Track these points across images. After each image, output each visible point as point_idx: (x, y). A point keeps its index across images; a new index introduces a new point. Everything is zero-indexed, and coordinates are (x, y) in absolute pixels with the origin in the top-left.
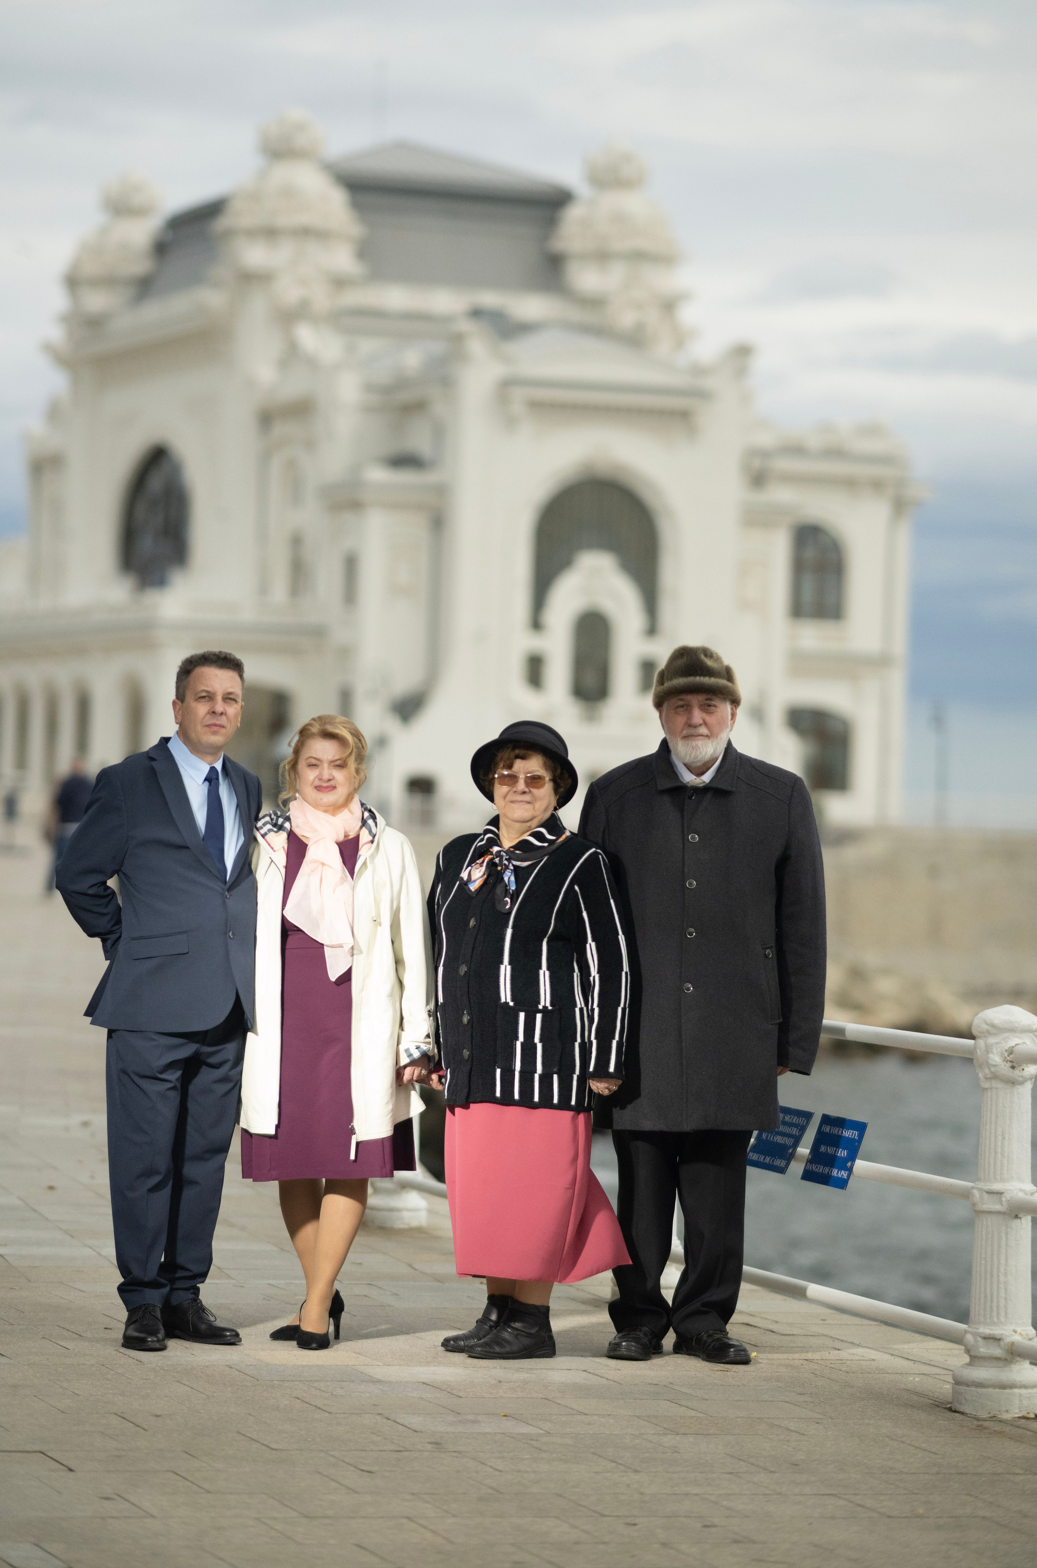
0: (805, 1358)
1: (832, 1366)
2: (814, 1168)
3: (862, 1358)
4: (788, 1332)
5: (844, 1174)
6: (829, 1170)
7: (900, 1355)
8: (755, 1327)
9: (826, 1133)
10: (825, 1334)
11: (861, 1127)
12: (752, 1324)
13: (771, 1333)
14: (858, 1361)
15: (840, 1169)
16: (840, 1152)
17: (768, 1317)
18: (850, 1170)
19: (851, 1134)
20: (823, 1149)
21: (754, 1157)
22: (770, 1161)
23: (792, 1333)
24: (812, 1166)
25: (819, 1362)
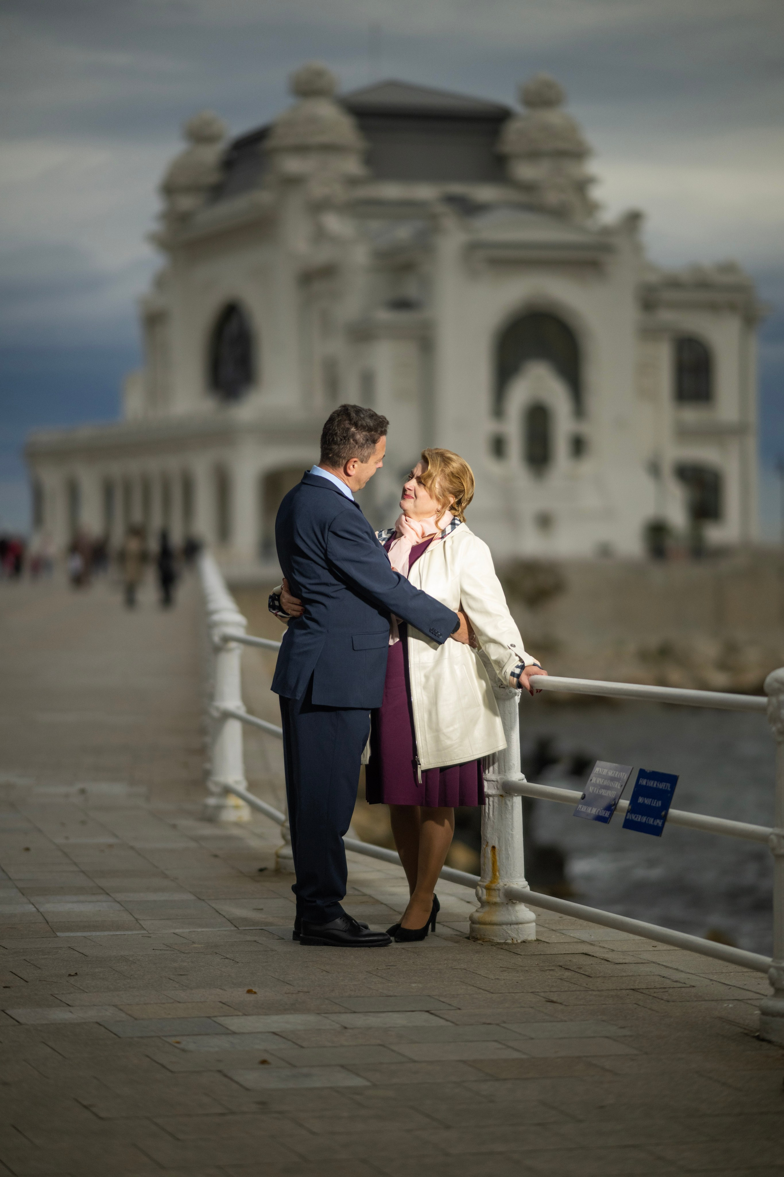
0: (632, 987)
1: (655, 995)
2: (633, 817)
3: (684, 985)
4: (621, 961)
5: (659, 822)
6: (646, 819)
7: (718, 980)
8: (593, 956)
9: (643, 786)
10: (654, 961)
11: (673, 780)
12: (591, 954)
13: (607, 963)
14: (679, 989)
15: (655, 818)
16: (655, 803)
17: (606, 946)
18: (664, 818)
19: (664, 786)
20: (641, 800)
21: (583, 808)
22: (596, 812)
23: (624, 961)
24: (632, 816)
25: (644, 992)
